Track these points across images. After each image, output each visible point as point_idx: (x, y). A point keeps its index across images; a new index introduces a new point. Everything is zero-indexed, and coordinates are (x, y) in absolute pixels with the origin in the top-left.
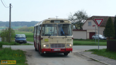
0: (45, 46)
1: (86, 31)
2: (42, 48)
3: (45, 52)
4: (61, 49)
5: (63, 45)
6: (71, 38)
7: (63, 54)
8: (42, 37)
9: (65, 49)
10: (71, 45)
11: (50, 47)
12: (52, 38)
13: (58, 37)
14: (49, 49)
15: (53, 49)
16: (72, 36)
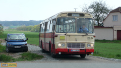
0: (60, 45)
1: (112, 28)
2: (56, 48)
3: (60, 53)
4: (81, 50)
5: (83, 45)
6: (93, 37)
7: (79, 56)
8: (56, 34)
9: (85, 50)
10: (92, 45)
11: (66, 47)
12: (69, 35)
13: (76, 34)
14: (65, 49)
15: (71, 50)
16: (94, 34)
